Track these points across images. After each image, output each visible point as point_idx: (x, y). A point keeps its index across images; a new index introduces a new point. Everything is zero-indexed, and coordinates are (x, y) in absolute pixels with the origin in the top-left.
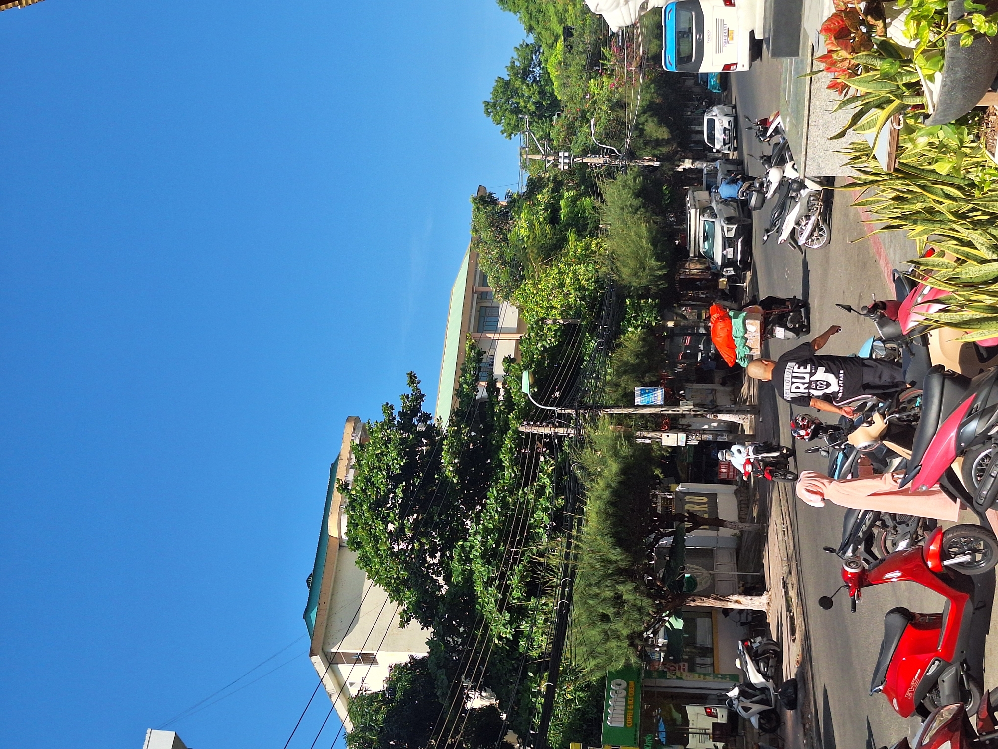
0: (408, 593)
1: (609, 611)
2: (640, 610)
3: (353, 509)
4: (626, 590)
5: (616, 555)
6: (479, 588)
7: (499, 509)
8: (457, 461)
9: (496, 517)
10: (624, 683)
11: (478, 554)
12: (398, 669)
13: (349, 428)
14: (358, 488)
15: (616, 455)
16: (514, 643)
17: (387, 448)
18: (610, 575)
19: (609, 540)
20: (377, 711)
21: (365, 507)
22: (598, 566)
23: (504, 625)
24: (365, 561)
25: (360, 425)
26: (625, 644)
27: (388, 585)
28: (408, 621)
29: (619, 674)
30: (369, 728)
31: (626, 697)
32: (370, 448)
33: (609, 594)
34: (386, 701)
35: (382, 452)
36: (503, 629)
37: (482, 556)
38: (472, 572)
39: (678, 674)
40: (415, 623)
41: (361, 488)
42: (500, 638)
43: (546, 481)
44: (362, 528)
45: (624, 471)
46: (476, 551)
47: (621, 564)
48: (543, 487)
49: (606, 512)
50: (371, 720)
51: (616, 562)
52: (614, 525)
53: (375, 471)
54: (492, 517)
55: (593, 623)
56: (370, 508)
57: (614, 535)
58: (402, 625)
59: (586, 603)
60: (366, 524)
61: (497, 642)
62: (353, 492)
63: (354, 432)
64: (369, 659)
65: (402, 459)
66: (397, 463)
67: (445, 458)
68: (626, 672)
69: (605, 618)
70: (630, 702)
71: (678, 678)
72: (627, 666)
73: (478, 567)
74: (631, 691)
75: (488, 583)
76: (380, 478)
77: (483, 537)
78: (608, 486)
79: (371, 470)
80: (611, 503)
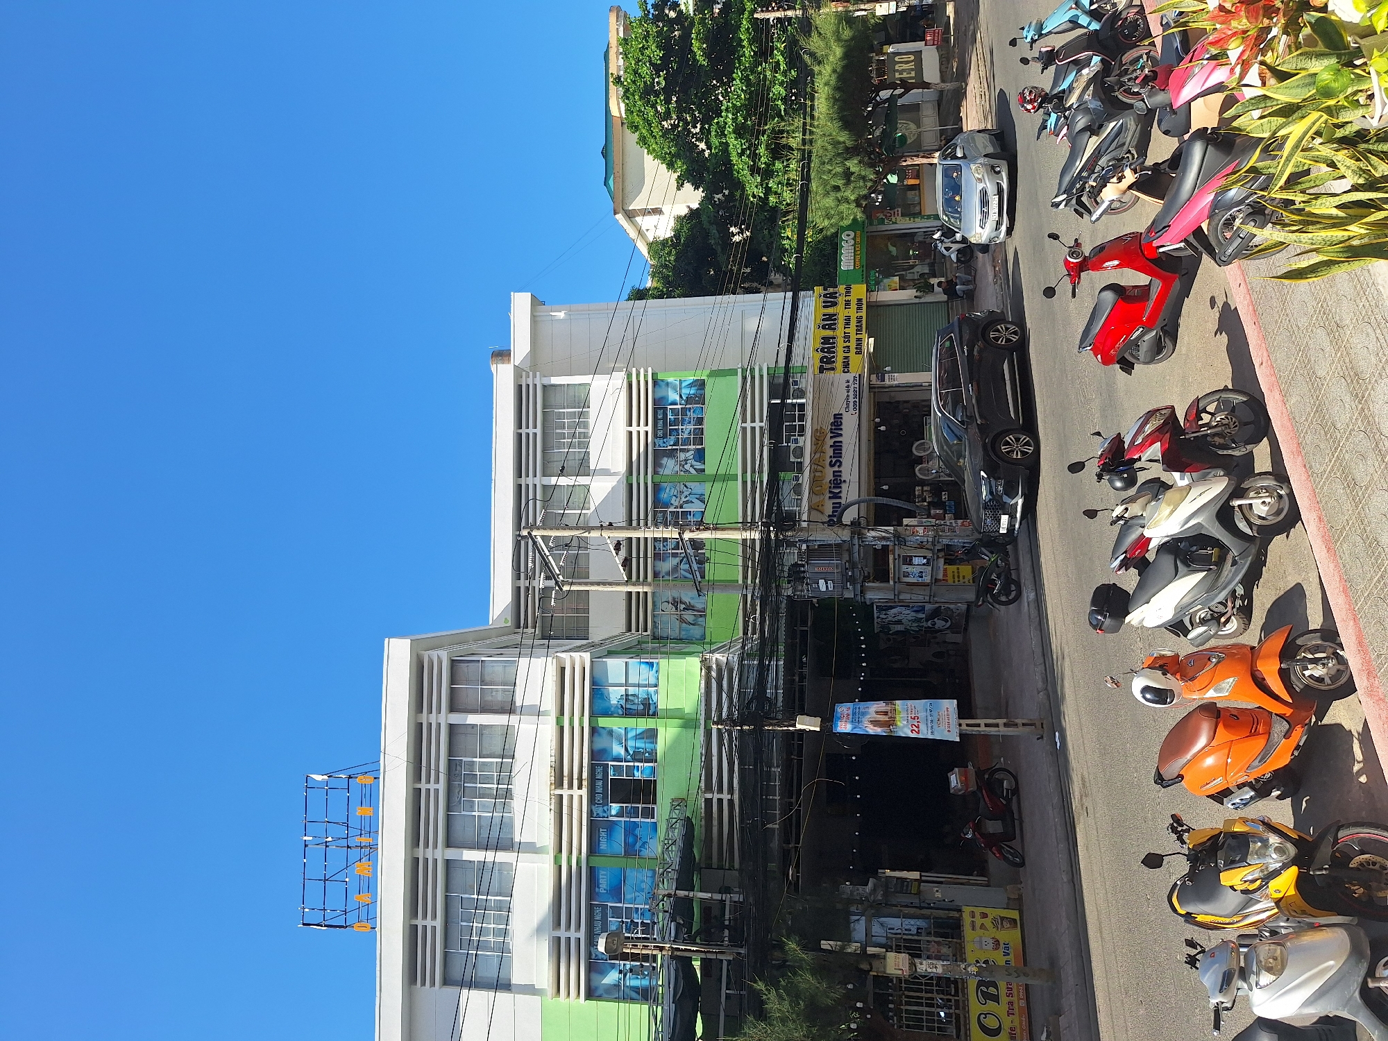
0: (679, 163)
1: (840, 183)
2: (864, 178)
3: (628, 98)
4: (853, 165)
5: (844, 137)
6: (734, 158)
7: (744, 88)
8: (705, 46)
9: (743, 96)
10: (852, 234)
11: (731, 130)
12: (679, 219)
13: (612, 18)
14: (629, 81)
15: (839, 39)
16: (765, 200)
17: (647, 42)
18: (839, 154)
19: (837, 124)
20: (669, 253)
21: (637, 97)
22: (830, 147)
23: (756, 187)
24: (643, 141)
25: (622, 14)
26: (853, 206)
27: (663, 159)
28: (683, 184)
29: (849, 228)
30: (666, 266)
31: (854, 245)
32: (633, 43)
33: (839, 170)
34: (674, 246)
35: (644, 46)
36: (755, 190)
37: (734, 132)
38: (727, 144)
39: (894, 220)
40: (688, 186)
41: (631, 80)
42: (754, 196)
43: (780, 58)
44: (637, 115)
45: (846, 56)
46: (729, 127)
47: (849, 144)
48: (778, 63)
49: (834, 98)
50: (666, 261)
51: (844, 142)
52: (841, 109)
53: (640, 64)
54: (739, 96)
55: (827, 194)
56: (641, 98)
57: (841, 119)
58: (678, 189)
59: (821, 178)
60: (640, 111)
61: (752, 199)
62: (625, 83)
63: (617, 21)
64: (658, 211)
65: (660, 52)
66: (656, 53)
67: (696, 45)
68: (855, 224)
69: (837, 188)
70: (857, 249)
71: (893, 223)
72: (855, 220)
73: (732, 141)
74: (858, 240)
75: (741, 155)
76: (645, 70)
77: (733, 115)
78: (834, 71)
79: (637, 63)
80: (837, 89)
